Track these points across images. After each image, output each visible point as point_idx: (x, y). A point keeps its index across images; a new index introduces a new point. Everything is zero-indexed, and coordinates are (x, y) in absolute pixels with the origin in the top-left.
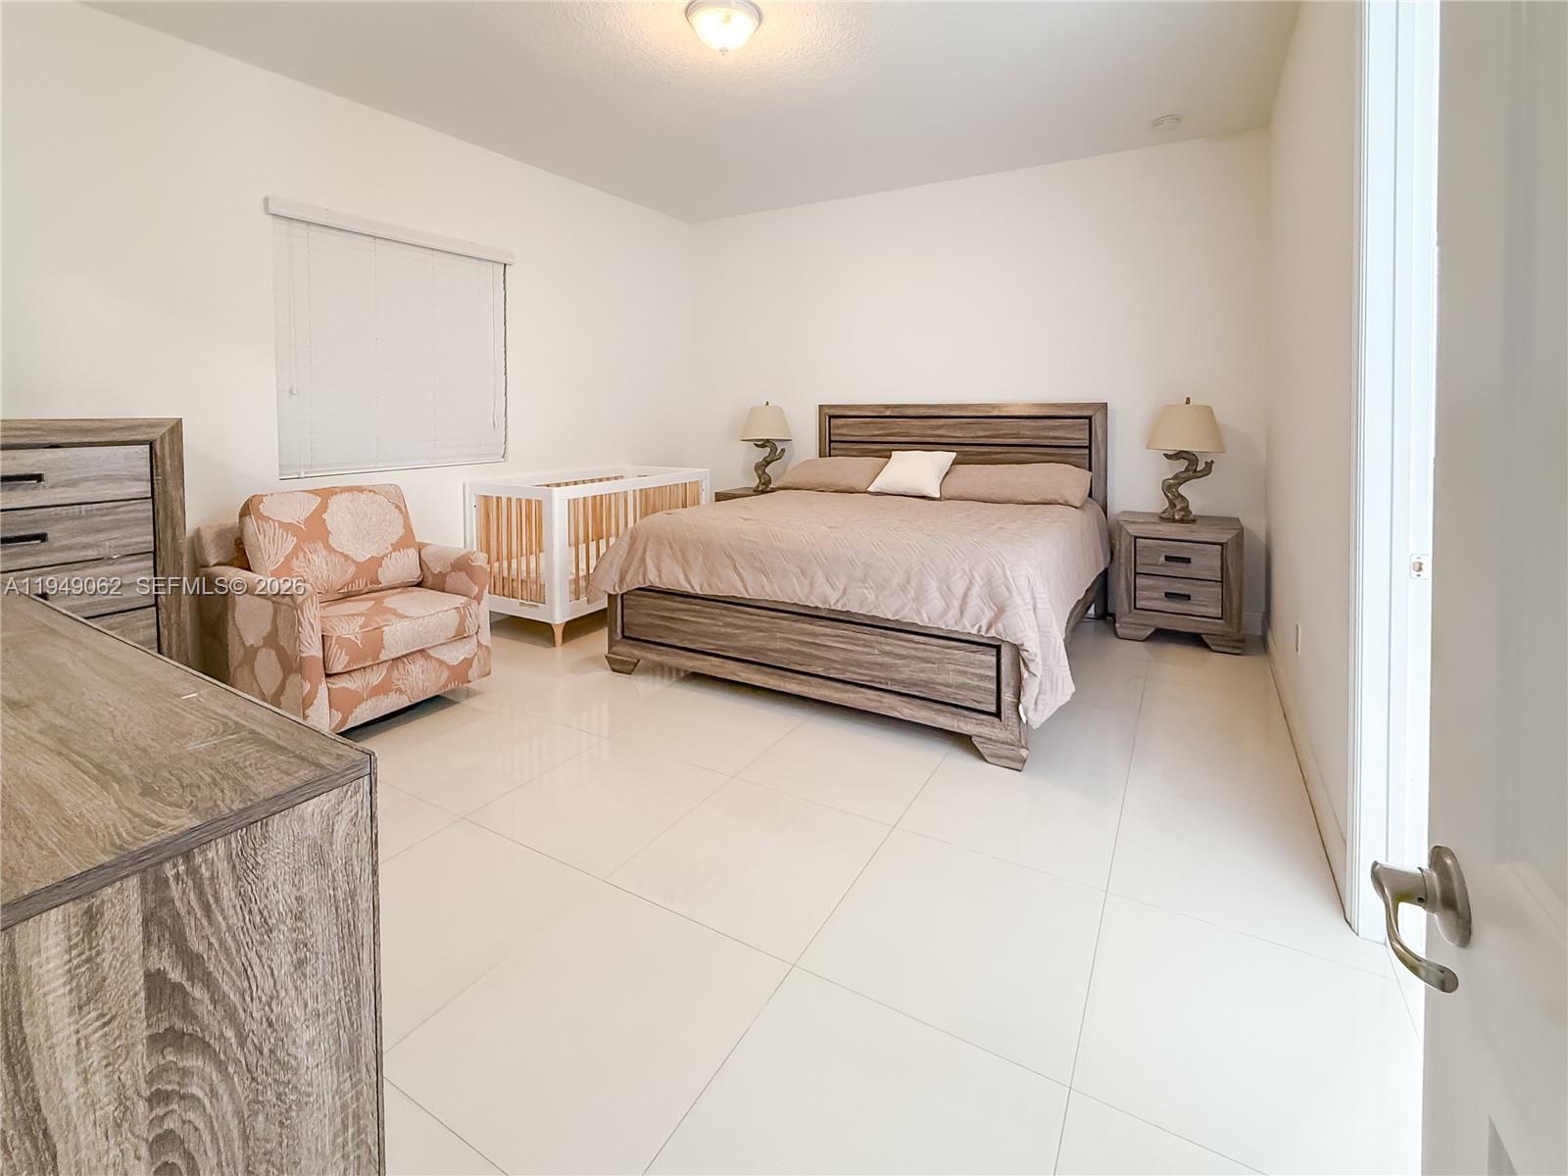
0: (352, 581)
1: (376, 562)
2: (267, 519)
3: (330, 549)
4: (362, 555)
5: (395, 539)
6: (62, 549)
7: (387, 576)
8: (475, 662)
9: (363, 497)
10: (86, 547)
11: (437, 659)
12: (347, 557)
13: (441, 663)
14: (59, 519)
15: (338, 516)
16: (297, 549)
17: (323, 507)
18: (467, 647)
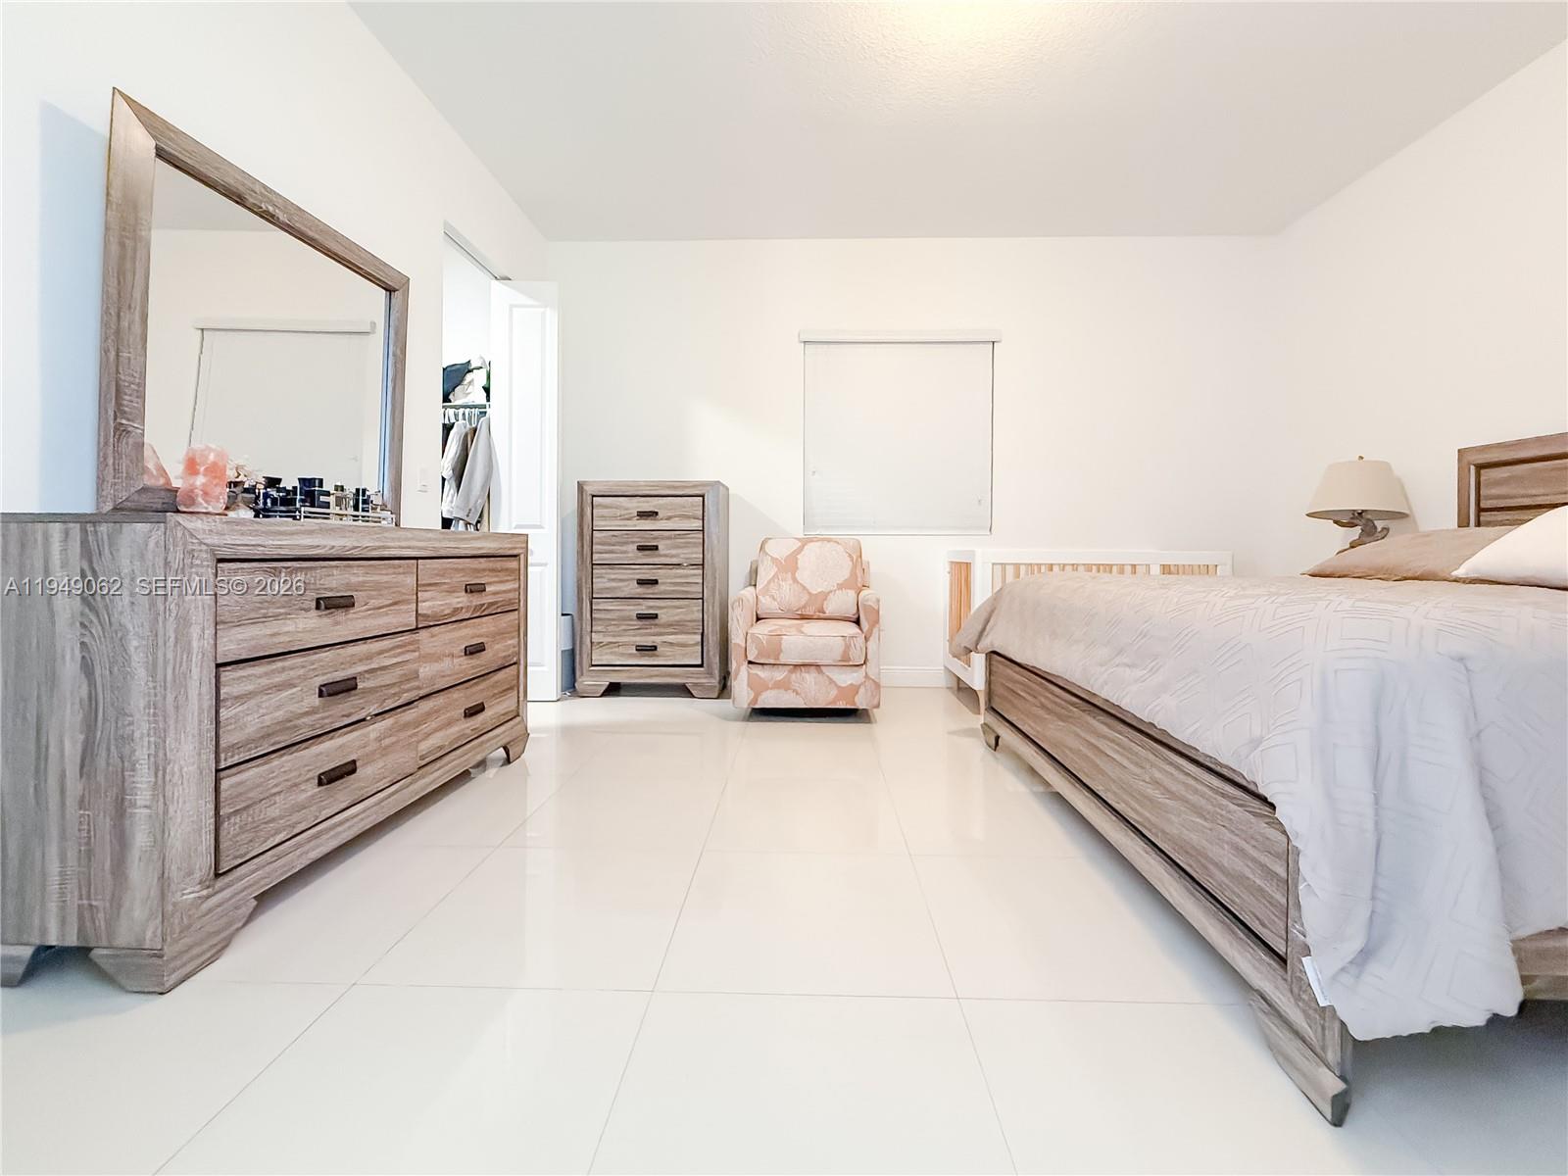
0: (804, 607)
1: (825, 596)
2: (767, 554)
3: (795, 580)
4: (816, 589)
5: (840, 581)
6: (666, 556)
7: (830, 608)
8: (862, 690)
9: (829, 545)
10: (673, 556)
11: (828, 677)
12: (804, 588)
13: (831, 681)
14: (663, 538)
15: (808, 559)
16: (776, 576)
17: (801, 549)
18: (855, 675)
